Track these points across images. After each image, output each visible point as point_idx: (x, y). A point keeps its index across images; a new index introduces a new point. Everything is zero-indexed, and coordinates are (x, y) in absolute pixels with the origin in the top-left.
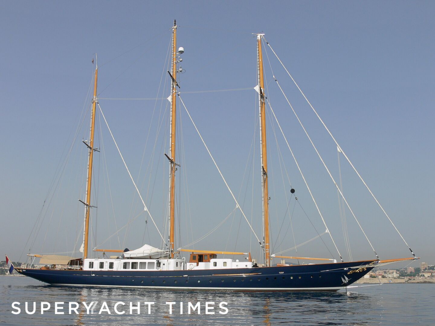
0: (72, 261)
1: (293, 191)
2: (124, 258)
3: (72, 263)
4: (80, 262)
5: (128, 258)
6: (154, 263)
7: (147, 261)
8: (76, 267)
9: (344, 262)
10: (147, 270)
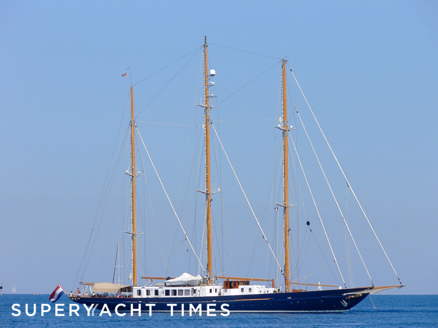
0: (121, 289)
1: (308, 223)
2: (166, 286)
3: (122, 290)
4: (129, 289)
5: (169, 286)
6: (189, 290)
7: (184, 288)
8: (127, 294)
9: (347, 289)
10: (184, 296)
